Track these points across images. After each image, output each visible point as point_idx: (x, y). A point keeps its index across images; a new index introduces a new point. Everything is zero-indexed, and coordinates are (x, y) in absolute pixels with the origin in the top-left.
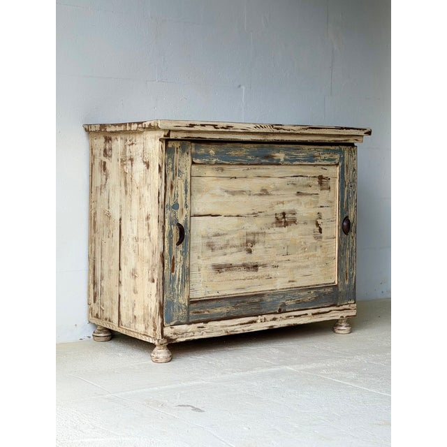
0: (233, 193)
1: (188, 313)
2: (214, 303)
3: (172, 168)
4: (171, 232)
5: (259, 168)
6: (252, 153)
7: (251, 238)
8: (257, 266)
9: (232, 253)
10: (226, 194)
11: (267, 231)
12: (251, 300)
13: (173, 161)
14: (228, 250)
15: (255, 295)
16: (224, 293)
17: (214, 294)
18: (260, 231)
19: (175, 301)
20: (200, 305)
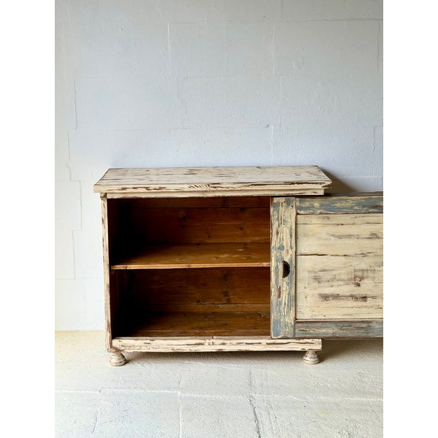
0: (340, 237)
1: (295, 330)
2: (320, 324)
3: (278, 219)
4: (277, 267)
5: (368, 216)
6: (358, 204)
7: (360, 274)
8: (366, 297)
9: (338, 286)
10: (332, 238)
11: (376, 269)
12: (358, 325)
13: (278, 212)
14: (335, 283)
15: (362, 321)
16: (331, 317)
17: (321, 317)
18: (369, 268)
19: (282, 320)
20: (305, 325)
